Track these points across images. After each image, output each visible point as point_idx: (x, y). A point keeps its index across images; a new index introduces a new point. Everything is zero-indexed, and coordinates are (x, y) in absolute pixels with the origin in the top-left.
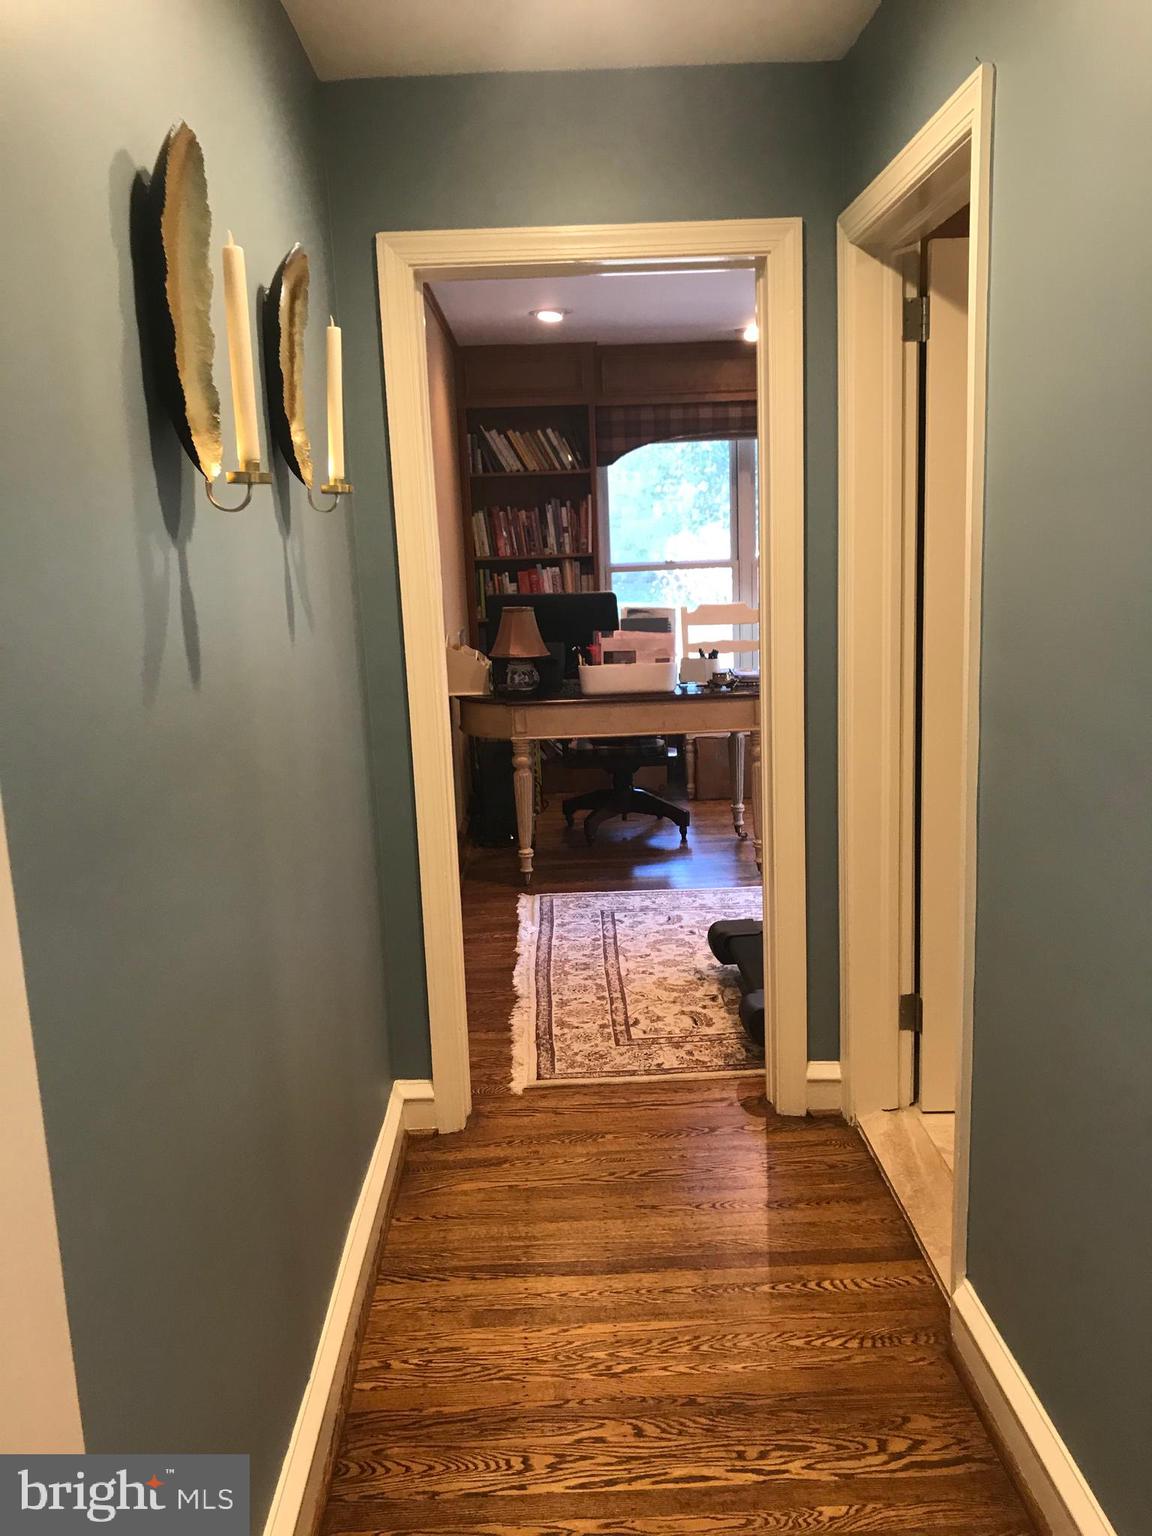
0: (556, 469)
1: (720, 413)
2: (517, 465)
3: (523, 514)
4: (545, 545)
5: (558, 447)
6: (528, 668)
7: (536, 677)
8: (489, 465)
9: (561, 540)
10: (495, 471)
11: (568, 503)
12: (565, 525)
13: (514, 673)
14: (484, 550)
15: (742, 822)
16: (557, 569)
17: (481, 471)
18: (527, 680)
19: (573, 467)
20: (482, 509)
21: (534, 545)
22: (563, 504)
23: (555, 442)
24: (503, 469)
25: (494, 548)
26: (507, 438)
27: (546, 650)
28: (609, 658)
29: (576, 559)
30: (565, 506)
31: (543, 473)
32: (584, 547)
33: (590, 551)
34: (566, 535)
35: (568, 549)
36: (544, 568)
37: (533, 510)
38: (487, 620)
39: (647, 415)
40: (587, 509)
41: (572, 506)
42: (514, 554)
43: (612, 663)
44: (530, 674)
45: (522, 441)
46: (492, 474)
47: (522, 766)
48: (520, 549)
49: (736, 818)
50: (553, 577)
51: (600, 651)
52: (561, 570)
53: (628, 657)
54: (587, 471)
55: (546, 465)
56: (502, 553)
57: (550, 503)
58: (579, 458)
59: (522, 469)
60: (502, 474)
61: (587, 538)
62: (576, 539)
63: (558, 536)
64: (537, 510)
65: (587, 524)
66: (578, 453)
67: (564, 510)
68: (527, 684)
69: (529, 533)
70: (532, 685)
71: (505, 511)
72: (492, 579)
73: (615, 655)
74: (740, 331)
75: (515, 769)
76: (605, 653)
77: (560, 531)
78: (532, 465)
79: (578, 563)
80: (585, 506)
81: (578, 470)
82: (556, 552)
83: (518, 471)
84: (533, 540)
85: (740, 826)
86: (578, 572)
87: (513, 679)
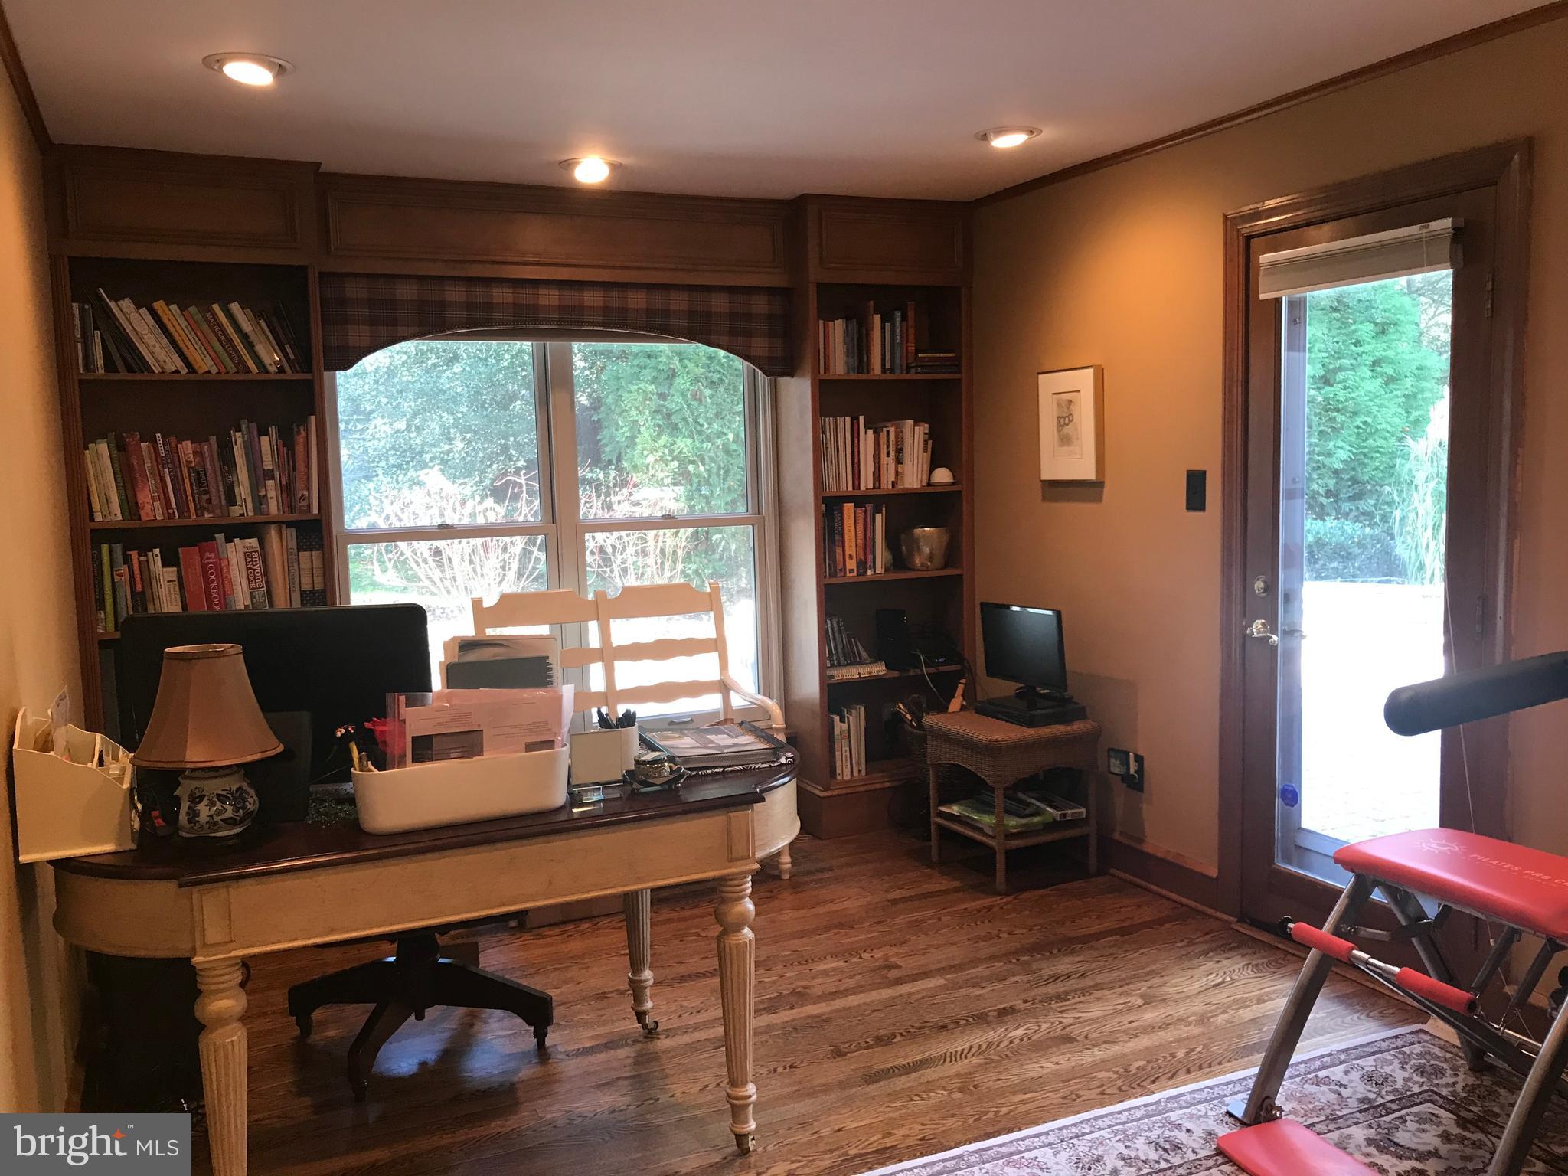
0: (249, 371)
1: (525, 295)
2: (174, 363)
3: (187, 448)
4: (231, 500)
5: (253, 337)
6: (233, 784)
7: (252, 802)
8: (116, 356)
9: (262, 493)
10: (130, 370)
11: (273, 430)
12: (268, 466)
13: (196, 798)
14: (109, 507)
15: (649, 1005)
16: (254, 542)
17: (102, 371)
18: (230, 813)
19: (281, 370)
20: (104, 436)
21: (209, 501)
22: (263, 432)
23: (247, 327)
24: (145, 366)
25: (131, 506)
26: (154, 313)
27: (274, 741)
28: (424, 749)
29: (289, 524)
30: (267, 434)
31: (224, 377)
32: (305, 503)
33: (315, 511)
34: (270, 483)
35: (273, 507)
36: (229, 540)
37: (207, 440)
38: (118, 635)
39: (406, 292)
40: (307, 438)
41: (280, 436)
42: (171, 516)
43: (431, 759)
44: (238, 797)
45: (184, 323)
46: (123, 375)
47: (221, 1021)
48: (183, 509)
49: (638, 998)
50: (247, 556)
51: (403, 734)
52: (261, 543)
53: (468, 743)
54: (308, 376)
55: (230, 364)
56: (146, 514)
57: (239, 430)
58: (292, 357)
59: (184, 371)
60: (146, 377)
61: (309, 488)
62: (288, 490)
63: (256, 482)
64: (213, 439)
65: (308, 466)
66: (287, 347)
67: (265, 440)
68: (231, 822)
69: (199, 479)
70: (242, 821)
71: (154, 441)
72: (127, 560)
73: (436, 745)
74: (568, 165)
75: (201, 1027)
76: (414, 739)
77: (259, 474)
78: (205, 364)
79: (293, 531)
80: (304, 434)
81: (289, 375)
82: (251, 514)
83: (177, 371)
84: (207, 492)
85: (645, 1013)
86: (293, 544)
87: (193, 814)
